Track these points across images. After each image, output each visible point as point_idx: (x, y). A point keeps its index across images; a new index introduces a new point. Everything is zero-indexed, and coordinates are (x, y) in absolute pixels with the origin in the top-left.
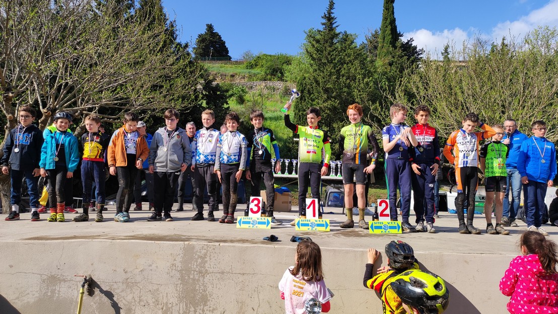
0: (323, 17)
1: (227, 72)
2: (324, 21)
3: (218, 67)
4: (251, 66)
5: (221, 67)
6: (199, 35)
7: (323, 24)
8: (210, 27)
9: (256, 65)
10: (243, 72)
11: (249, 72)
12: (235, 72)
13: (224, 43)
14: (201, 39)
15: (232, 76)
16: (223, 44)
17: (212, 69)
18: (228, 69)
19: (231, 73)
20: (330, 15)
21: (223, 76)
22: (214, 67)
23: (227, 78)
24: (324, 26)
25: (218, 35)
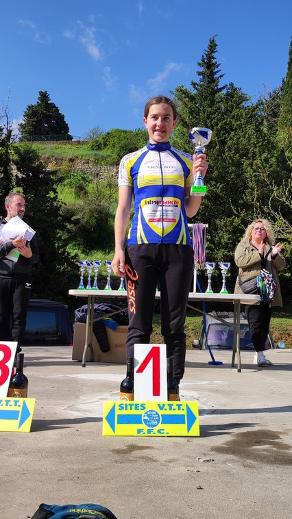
0: (199, 64)
1: (64, 155)
2: (202, 69)
3: (52, 148)
4: (99, 146)
5: (56, 148)
6: (29, 107)
7: (200, 74)
8: (44, 96)
9: (105, 145)
10: (86, 155)
11: (95, 155)
12: (76, 155)
13: (63, 117)
14: (31, 111)
15: (72, 160)
16: (61, 118)
17: (43, 151)
18: (66, 150)
19: (70, 157)
20: (210, 61)
21: (59, 160)
22: (46, 149)
23: (64, 164)
24: (201, 77)
25: (54, 107)
